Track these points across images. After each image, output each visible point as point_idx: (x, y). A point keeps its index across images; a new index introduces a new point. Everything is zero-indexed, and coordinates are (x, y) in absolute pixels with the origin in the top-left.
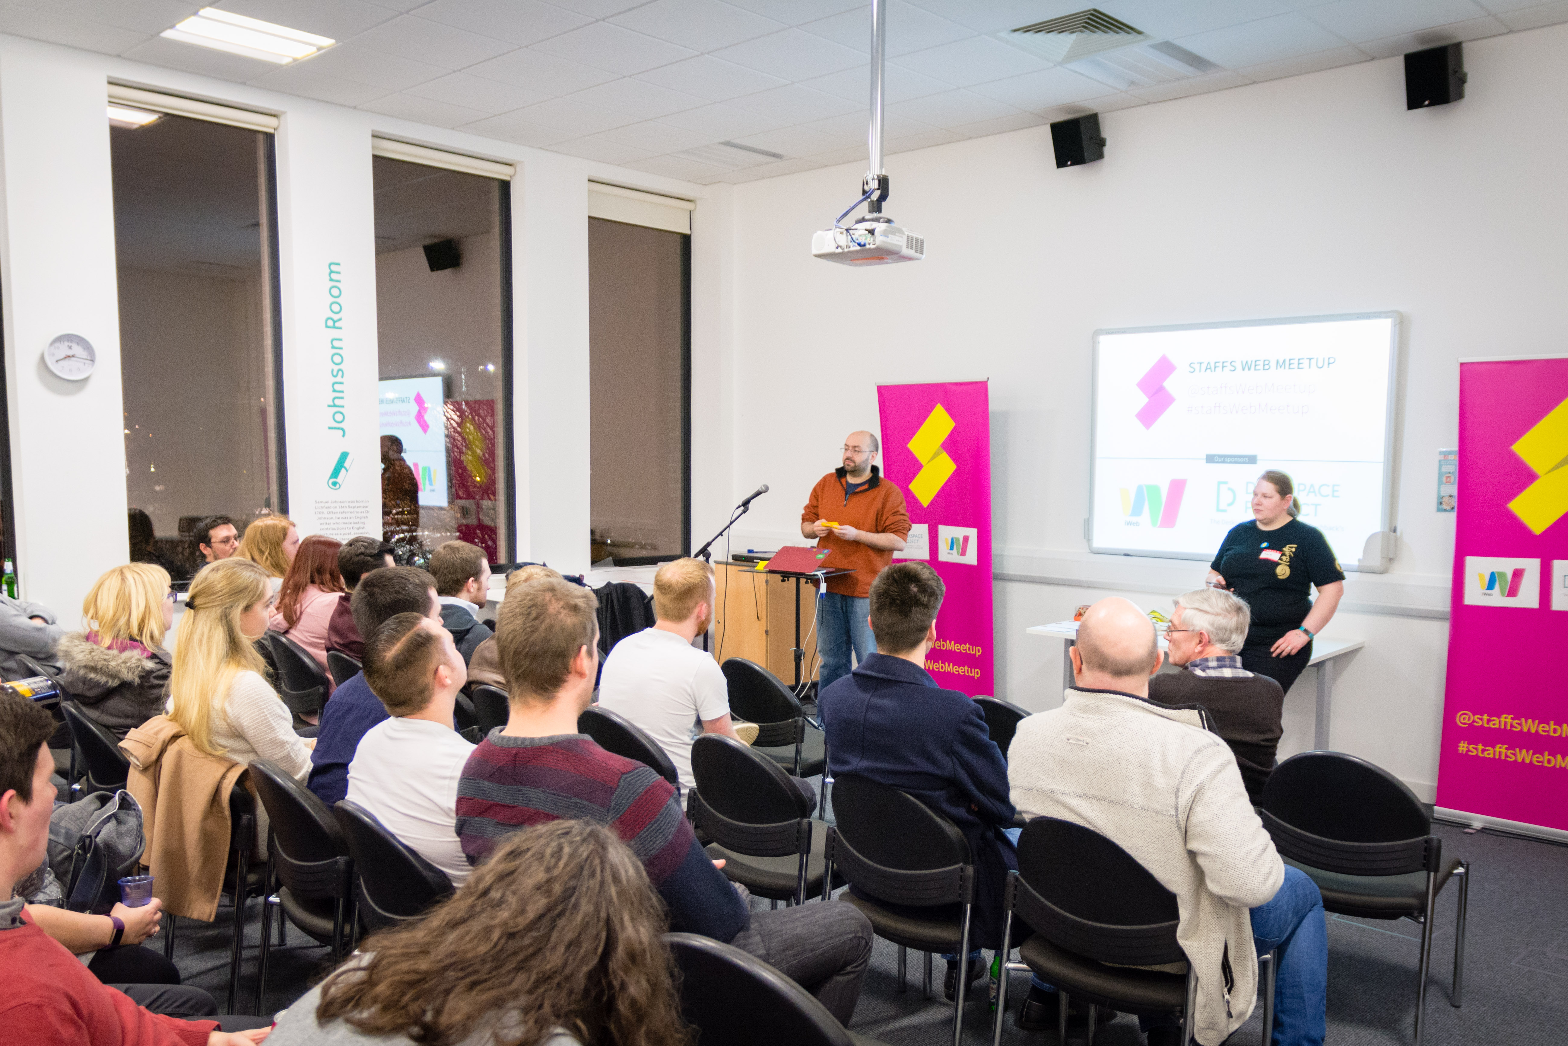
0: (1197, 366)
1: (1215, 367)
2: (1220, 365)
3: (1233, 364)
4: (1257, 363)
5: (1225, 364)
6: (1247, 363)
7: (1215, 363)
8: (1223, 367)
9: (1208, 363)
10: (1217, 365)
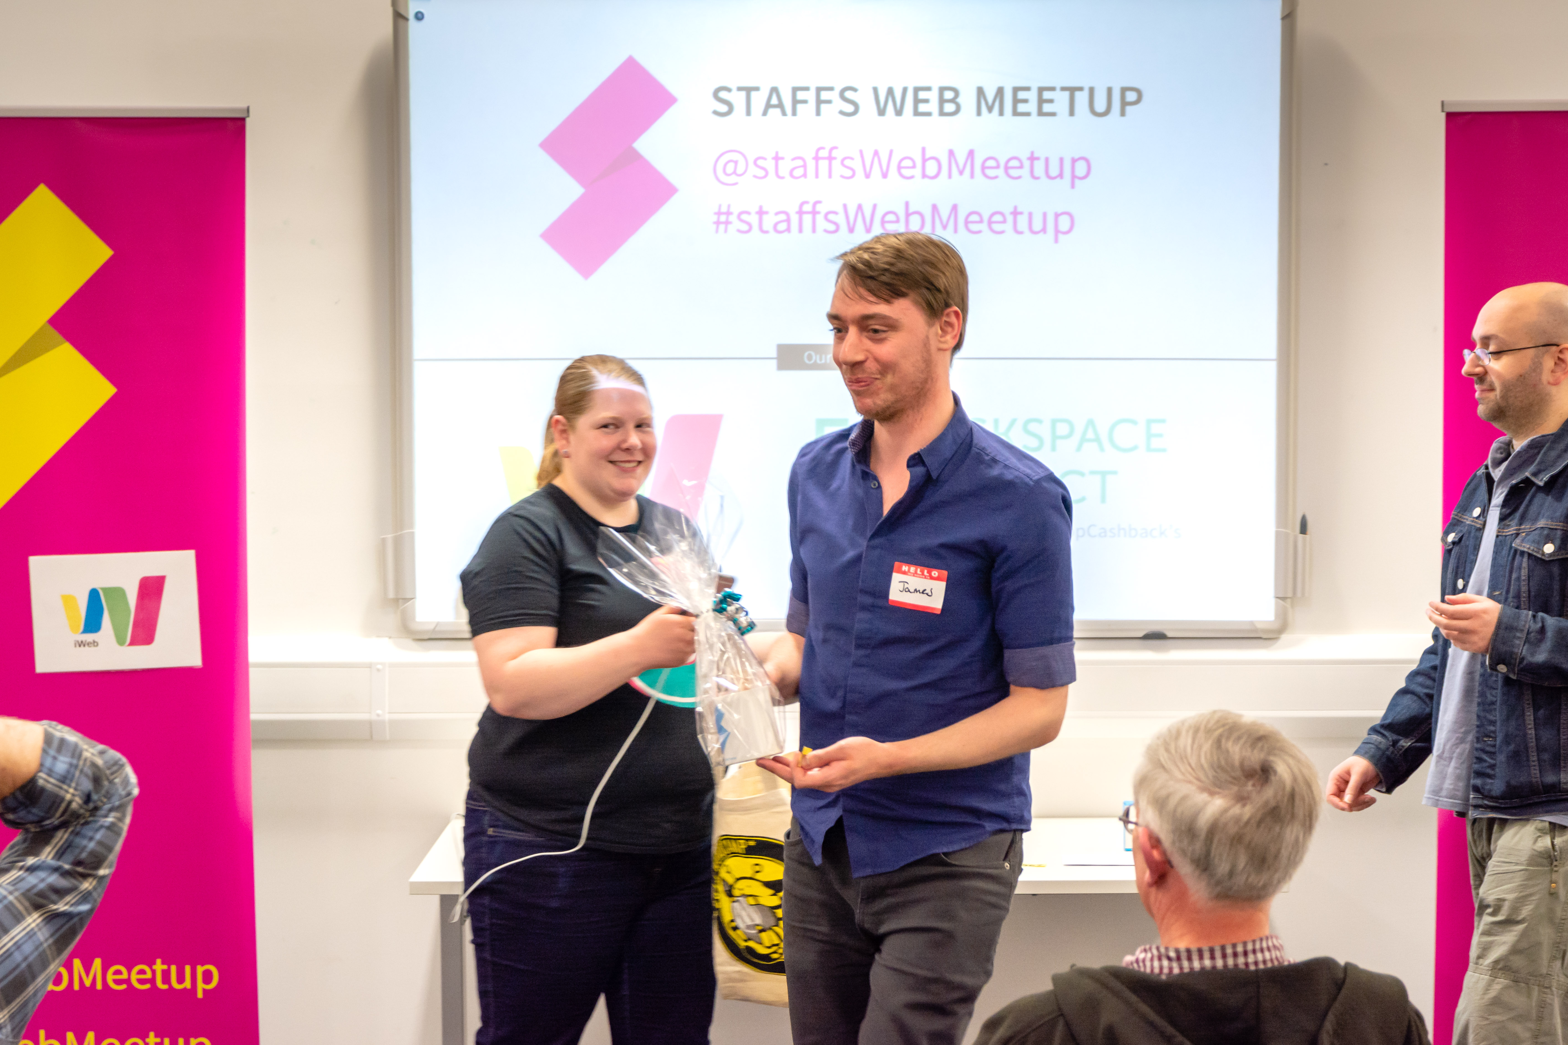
0: (738, 99)
1: (795, 102)
2: (810, 96)
3: (849, 94)
4: (922, 95)
5: (824, 95)
6: (890, 92)
7: (795, 90)
8: (819, 102)
9: (774, 90)
10: (800, 95)
